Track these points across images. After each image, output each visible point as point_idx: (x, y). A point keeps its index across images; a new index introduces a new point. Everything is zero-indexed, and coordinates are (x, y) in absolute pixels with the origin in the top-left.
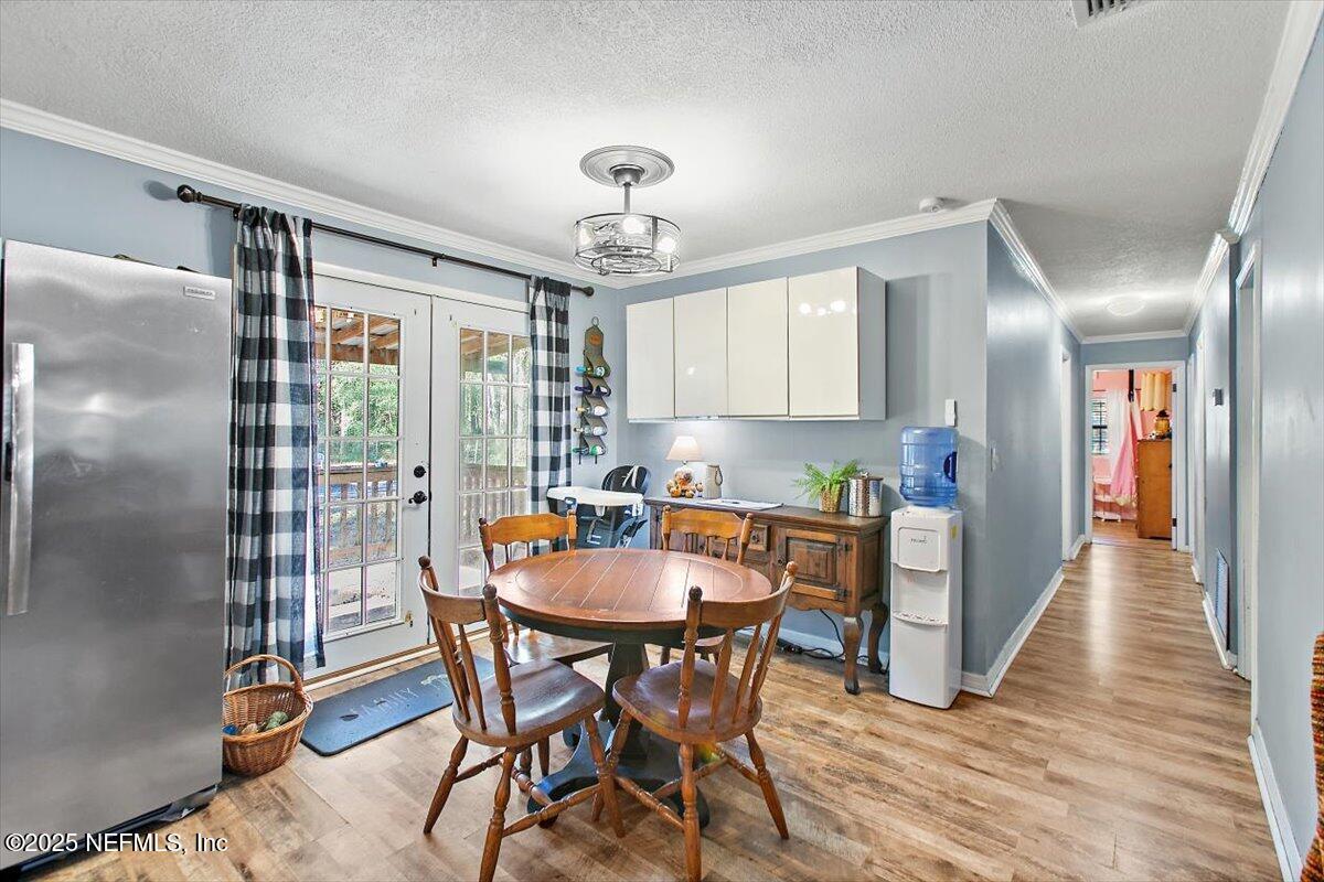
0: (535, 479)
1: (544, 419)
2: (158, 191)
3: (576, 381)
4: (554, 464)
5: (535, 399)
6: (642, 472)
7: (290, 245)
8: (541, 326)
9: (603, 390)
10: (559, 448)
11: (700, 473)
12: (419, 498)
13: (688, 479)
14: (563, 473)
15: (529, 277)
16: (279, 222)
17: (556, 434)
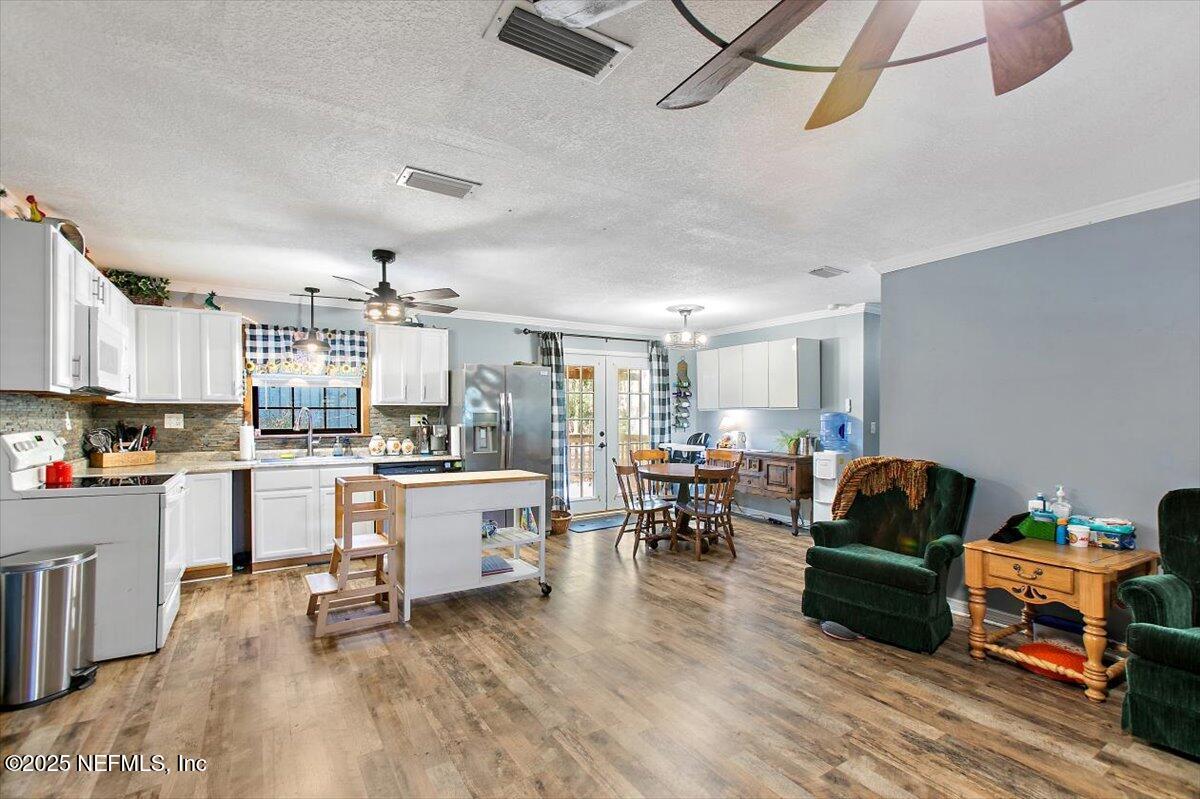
0: (653, 439)
1: (657, 409)
2: (518, 332)
3: (673, 389)
4: (662, 432)
5: (653, 400)
6: (707, 436)
7: (556, 344)
8: (655, 363)
9: (687, 394)
10: (664, 424)
11: (735, 436)
12: (602, 446)
13: (728, 439)
14: (667, 435)
15: (648, 341)
16: (553, 336)
17: (663, 417)
